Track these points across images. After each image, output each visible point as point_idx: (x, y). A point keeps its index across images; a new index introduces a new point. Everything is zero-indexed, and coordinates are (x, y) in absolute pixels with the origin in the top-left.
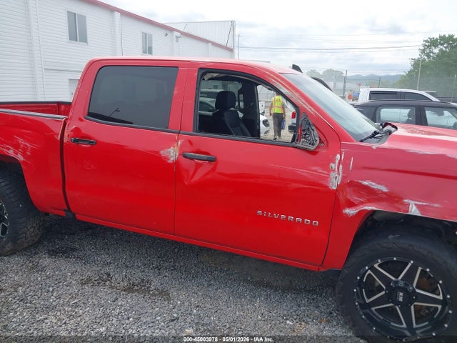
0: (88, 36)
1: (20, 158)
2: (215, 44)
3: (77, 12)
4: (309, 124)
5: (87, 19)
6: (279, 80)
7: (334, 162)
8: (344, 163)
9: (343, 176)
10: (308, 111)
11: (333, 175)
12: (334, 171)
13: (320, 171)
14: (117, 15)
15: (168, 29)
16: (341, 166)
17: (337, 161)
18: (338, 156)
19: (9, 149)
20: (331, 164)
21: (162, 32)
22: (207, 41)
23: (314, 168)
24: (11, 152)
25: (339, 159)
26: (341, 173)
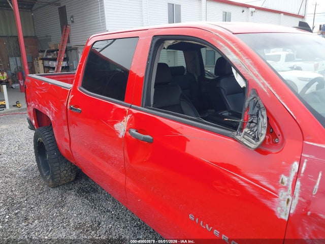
2: (287, 14)
3: (175, 3)
4: (259, 107)
6: (229, 43)
7: (288, 175)
8: (306, 179)
9: (299, 201)
10: (260, 88)
11: (283, 195)
12: (286, 188)
13: (265, 183)
14: (203, 1)
15: (244, 6)
16: (298, 183)
17: (293, 174)
18: (296, 165)
20: (283, 176)
22: (280, 12)
23: (257, 177)
24: (48, 113)
25: (296, 170)
26: (297, 194)
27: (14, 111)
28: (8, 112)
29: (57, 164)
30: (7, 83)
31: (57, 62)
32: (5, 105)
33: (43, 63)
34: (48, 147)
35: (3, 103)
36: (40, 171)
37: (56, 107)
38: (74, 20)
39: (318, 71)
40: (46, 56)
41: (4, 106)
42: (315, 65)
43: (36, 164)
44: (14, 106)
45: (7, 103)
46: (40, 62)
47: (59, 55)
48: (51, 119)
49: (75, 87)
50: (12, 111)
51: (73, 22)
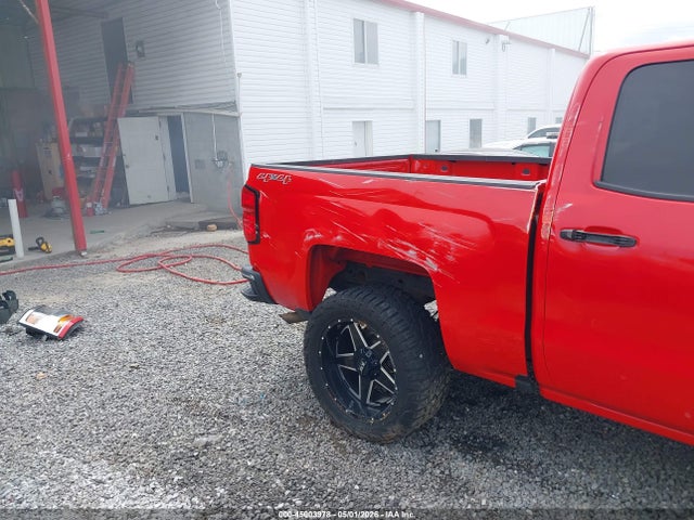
0: (380, 53)
1: (431, 265)
2: (560, 49)
3: (366, 19)
5: (379, 27)
14: (420, 16)
15: (489, 31)
19: (407, 249)
21: (480, 38)
22: (548, 46)
24: (412, 255)
31: (105, 147)
32: (13, 247)
38: (146, 52)
40: (72, 131)
45: (18, 242)
46: (54, 147)
47: (107, 130)
50: (31, 262)
51: (141, 55)
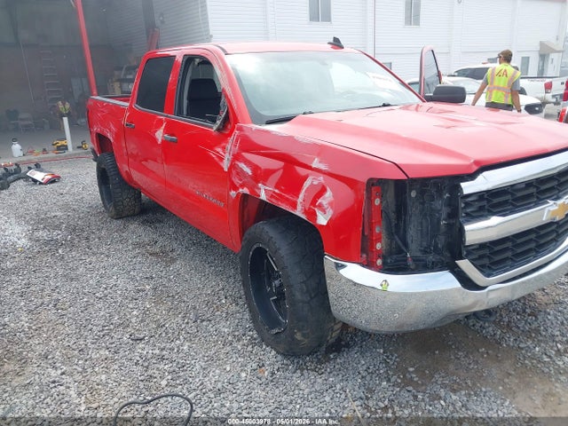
4: (225, 106)
6: (220, 61)
8: (234, 145)
9: (232, 159)
10: (226, 92)
12: (227, 153)
13: (221, 152)
16: (232, 148)
17: (231, 143)
20: (227, 145)
23: (219, 150)
25: (232, 140)
26: (231, 155)
27: (79, 154)
28: (70, 155)
29: (119, 190)
30: (68, 115)
32: (66, 146)
33: (121, 87)
34: (111, 173)
35: (63, 143)
36: (105, 206)
37: (115, 127)
38: (165, 20)
39: (551, 94)
40: (125, 75)
41: (66, 148)
42: (545, 84)
43: (101, 202)
44: (79, 147)
45: (69, 142)
46: (117, 85)
48: (112, 141)
49: (131, 105)
50: (75, 154)
51: (162, 23)
